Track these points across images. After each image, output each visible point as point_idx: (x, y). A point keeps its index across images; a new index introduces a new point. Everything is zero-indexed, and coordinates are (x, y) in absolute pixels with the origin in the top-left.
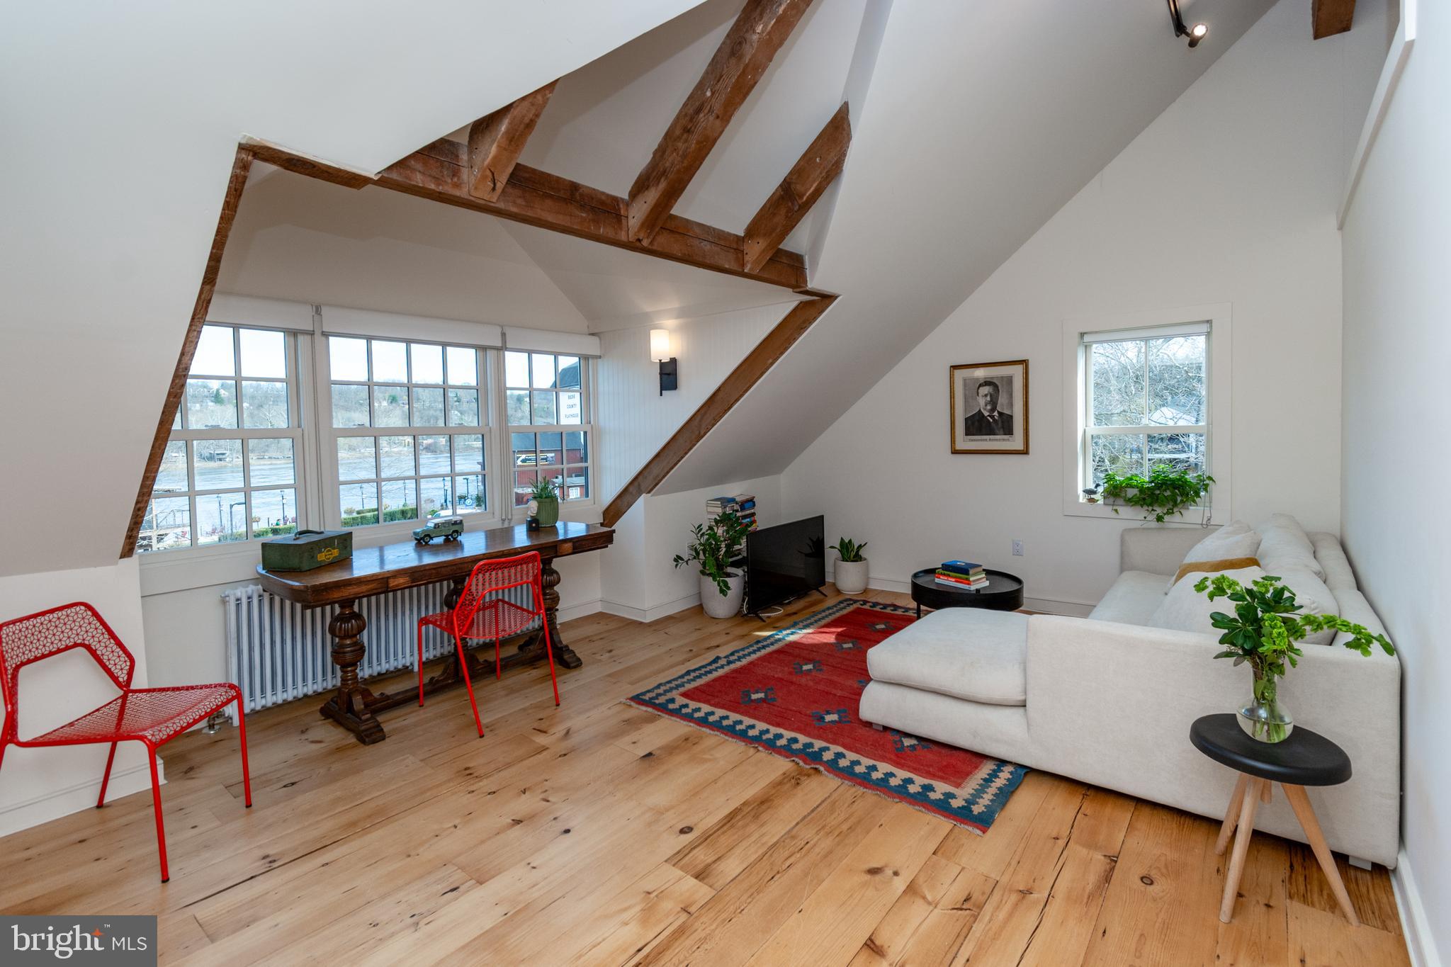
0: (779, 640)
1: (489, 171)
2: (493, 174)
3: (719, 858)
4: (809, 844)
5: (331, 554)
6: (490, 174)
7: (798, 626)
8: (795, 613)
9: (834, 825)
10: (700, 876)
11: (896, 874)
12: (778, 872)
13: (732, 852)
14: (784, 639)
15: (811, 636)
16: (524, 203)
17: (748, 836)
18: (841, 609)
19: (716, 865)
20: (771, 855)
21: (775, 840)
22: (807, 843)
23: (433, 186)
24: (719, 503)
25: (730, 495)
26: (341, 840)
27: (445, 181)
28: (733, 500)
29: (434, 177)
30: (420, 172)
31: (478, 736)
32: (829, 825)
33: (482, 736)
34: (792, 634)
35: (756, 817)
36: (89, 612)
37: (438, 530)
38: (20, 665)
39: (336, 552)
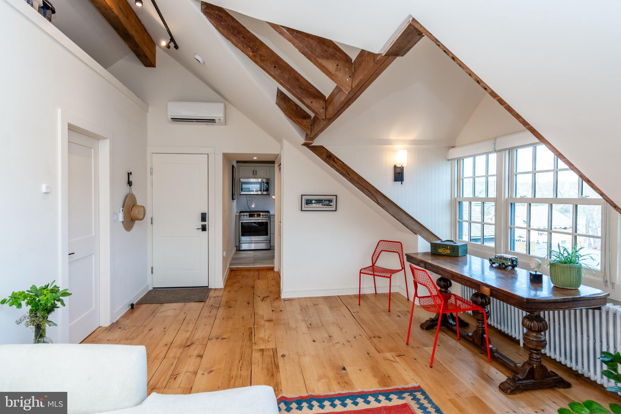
4: (240, 370)
5: (446, 251)
11: (203, 374)
35: (268, 370)
36: (400, 245)
37: (497, 259)
38: (382, 251)
39: (448, 252)
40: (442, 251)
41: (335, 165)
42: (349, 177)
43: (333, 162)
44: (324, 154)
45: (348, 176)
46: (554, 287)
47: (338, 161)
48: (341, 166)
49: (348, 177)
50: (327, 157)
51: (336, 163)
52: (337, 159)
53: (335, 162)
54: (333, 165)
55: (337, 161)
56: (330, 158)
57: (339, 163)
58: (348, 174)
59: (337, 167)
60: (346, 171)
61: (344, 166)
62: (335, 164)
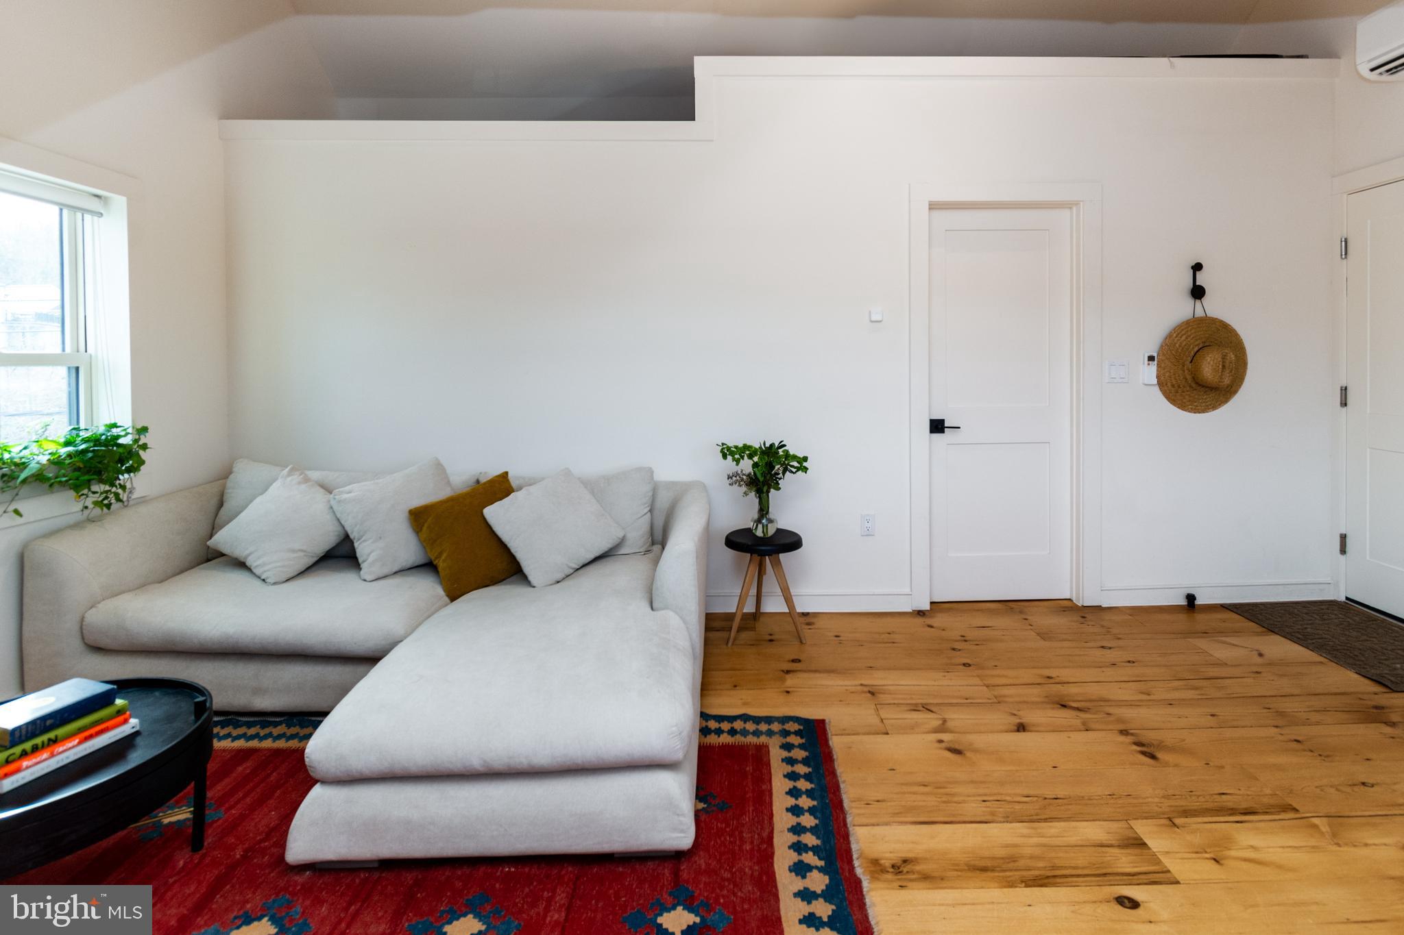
3: (1102, 846)
4: (985, 798)
9: (936, 797)
10: (1140, 844)
12: (1045, 799)
13: (1080, 843)
17: (1045, 846)
19: (1110, 842)
20: (1037, 815)
21: (1018, 824)
22: (984, 801)
32: (939, 800)
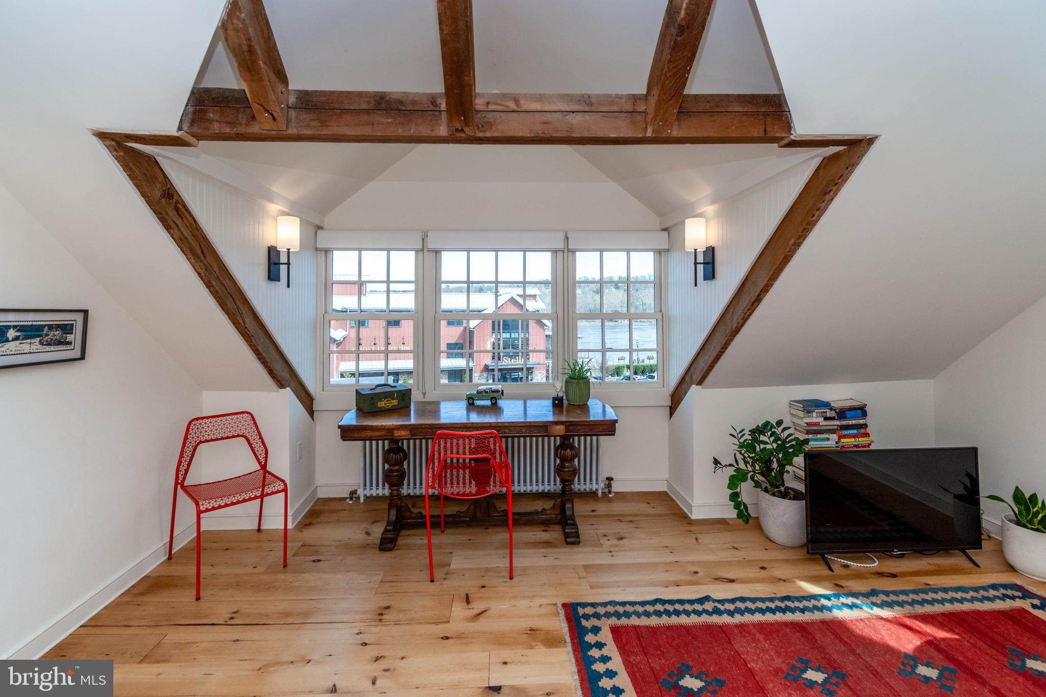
0: (822, 609)
1: (256, 104)
2: (263, 106)
5: (391, 403)
6: (260, 107)
7: (874, 599)
8: (894, 576)
14: (829, 609)
15: (879, 623)
16: (319, 124)
18: (982, 600)
23: (228, 130)
24: (802, 406)
25: (825, 398)
26: (269, 624)
27: (240, 123)
28: (827, 405)
29: (229, 123)
30: (217, 121)
31: (429, 579)
33: (432, 581)
34: (852, 607)
36: (250, 418)
37: (480, 395)
38: (201, 442)
39: (395, 402)
40: (385, 404)
41: (178, 223)
42: (205, 262)
43: (175, 213)
44: (159, 186)
45: (202, 258)
46: (569, 405)
47: (185, 213)
48: (192, 228)
49: (202, 261)
50: (163, 197)
51: (182, 218)
52: (185, 206)
53: (180, 215)
54: (174, 222)
55: (185, 216)
56: (169, 199)
57: (187, 220)
58: (202, 252)
59: (183, 230)
60: (200, 245)
61: (197, 230)
62: (180, 219)
